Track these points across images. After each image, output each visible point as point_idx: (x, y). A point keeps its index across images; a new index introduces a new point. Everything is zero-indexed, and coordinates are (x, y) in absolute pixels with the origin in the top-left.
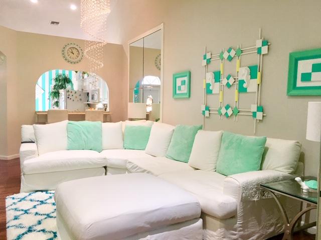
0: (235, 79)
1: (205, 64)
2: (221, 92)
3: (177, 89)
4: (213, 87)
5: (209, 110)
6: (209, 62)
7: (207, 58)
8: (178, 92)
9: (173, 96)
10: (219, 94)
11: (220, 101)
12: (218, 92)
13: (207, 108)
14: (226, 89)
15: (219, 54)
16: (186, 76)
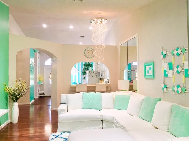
0: (182, 68)
1: (163, 58)
2: (174, 76)
3: (146, 73)
4: (168, 73)
5: (167, 87)
6: (165, 56)
7: (164, 54)
8: (147, 74)
9: (144, 77)
10: (172, 77)
11: (173, 82)
12: (172, 76)
13: (166, 86)
14: (177, 74)
15: (171, 52)
16: (151, 65)
